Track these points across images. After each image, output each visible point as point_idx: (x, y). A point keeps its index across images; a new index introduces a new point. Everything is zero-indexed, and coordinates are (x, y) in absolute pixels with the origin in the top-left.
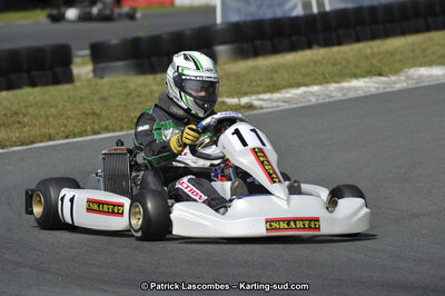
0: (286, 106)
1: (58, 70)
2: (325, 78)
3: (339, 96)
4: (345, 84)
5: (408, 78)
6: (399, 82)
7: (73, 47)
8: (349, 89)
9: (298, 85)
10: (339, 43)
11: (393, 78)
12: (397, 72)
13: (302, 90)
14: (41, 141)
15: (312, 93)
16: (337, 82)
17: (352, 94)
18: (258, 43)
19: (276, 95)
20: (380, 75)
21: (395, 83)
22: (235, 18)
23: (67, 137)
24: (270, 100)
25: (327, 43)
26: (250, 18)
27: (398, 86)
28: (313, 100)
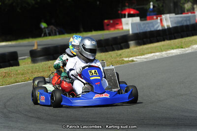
0: (146, 60)
2: (161, 50)
3: (166, 56)
4: (168, 52)
5: (192, 48)
6: (188, 50)
8: (170, 53)
9: (151, 53)
11: (187, 49)
12: (188, 47)
13: (153, 54)
16: (166, 51)
17: (171, 55)
18: (145, 40)
19: (143, 57)
20: (182, 48)
21: (187, 50)
22: (136, 31)
24: (141, 58)
25: (170, 39)
26: (141, 31)
27: (188, 52)
28: (156, 58)
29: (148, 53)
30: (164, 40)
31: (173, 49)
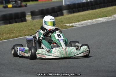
0: (82, 26)
1: (22, 18)
2: (92, 18)
3: (96, 23)
4: (97, 19)
5: (114, 17)
7: (26, 12)
8: (98, 21)
9: (85, 20)
10: (95, 9)
11: (110, 17)
12: (111, 16)
13: (86, 21)
14: (19, 37)
15: (88, 22)
16: (95, 19)
17: (99, 22)
18: (74, 9)
19: (79, 23)
20: (106, 17)
22: (68, 3)
23: (25, 36)
25: (92, 9)
26: (72, 3)
27: (111, 20)
28: (89, 24)
29: (83, 20)
30: (88, 10)
31: (100, 17)
